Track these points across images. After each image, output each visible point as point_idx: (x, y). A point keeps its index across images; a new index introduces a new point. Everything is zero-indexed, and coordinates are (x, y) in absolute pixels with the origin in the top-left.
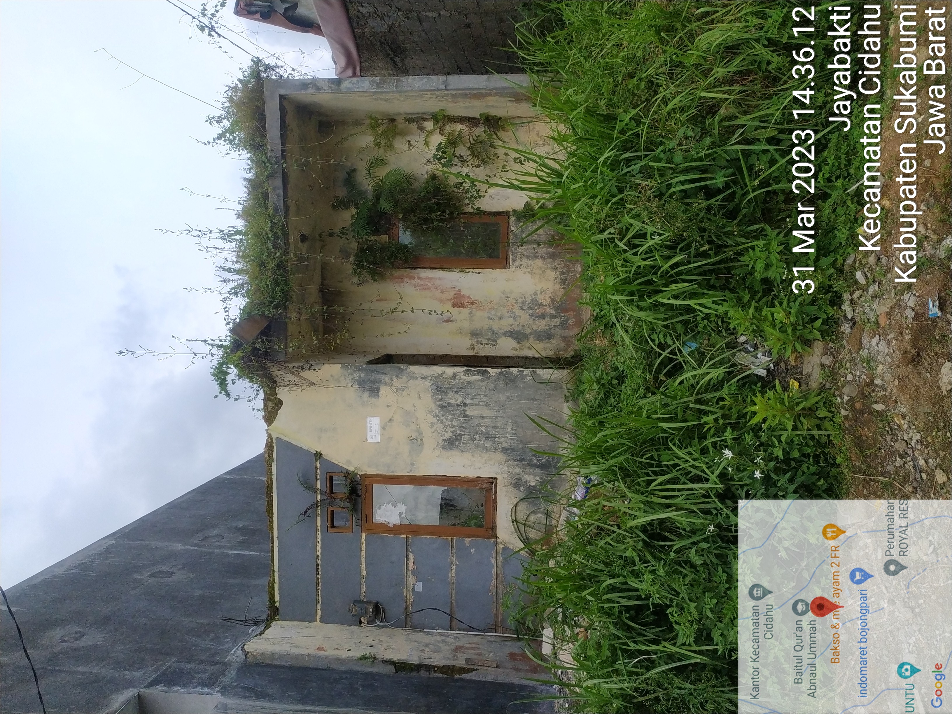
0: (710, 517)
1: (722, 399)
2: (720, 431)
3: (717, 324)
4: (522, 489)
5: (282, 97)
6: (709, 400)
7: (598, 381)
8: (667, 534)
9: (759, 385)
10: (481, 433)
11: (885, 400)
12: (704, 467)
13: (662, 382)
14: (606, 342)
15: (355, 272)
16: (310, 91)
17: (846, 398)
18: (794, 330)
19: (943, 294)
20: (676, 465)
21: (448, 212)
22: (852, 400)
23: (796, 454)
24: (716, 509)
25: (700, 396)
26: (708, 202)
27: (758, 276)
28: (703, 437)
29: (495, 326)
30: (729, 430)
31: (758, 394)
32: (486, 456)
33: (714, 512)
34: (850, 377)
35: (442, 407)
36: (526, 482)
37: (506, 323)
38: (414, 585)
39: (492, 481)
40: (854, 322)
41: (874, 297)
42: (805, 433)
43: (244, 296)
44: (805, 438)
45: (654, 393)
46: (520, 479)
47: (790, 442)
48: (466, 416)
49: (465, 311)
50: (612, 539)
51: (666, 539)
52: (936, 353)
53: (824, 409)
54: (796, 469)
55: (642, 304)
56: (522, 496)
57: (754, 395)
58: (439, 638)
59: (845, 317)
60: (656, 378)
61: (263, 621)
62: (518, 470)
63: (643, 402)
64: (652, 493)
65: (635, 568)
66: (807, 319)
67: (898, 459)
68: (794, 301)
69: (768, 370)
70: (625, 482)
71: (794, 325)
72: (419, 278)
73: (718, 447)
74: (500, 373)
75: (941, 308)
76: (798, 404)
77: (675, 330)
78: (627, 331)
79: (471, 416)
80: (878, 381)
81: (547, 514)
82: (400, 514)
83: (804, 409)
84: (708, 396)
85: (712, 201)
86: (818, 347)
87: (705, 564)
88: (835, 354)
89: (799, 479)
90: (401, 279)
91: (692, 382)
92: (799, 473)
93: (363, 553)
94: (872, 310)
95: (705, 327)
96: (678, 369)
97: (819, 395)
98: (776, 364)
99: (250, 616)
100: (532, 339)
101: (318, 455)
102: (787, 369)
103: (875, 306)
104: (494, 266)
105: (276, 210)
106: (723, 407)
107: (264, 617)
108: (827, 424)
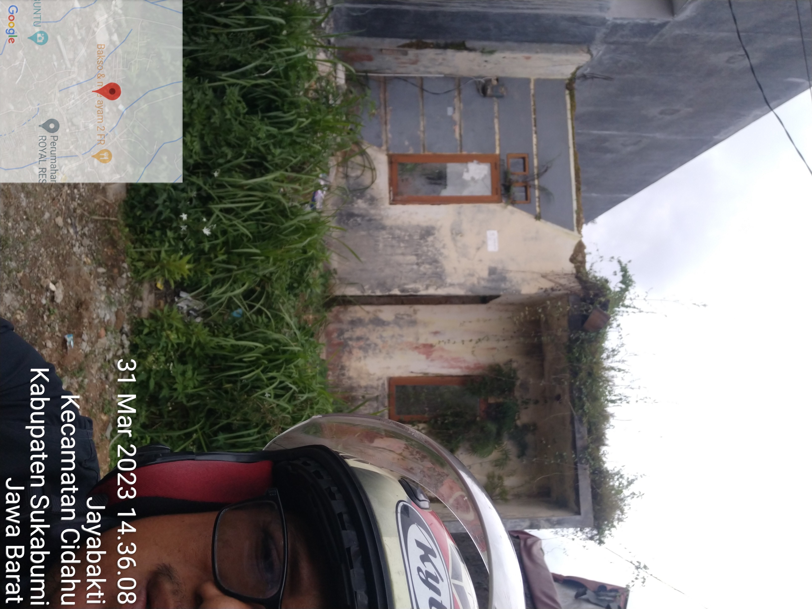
0: (217, 182)
1: (212, 273)
2: (213, 248)
3: (218, 331)
4: (368, 196)
5: (578, 513)
6: (221, 272)
7: (308, 285)
8: (249, 167)
9: (185, 285)
10: (403, 241)
11: (98, 276)
12: (224, 221)
13: (258, 285)
14: (305, 317)
15: (515, 371)
16: (555, 519)
17: (124, 276)
18: (162, 326)
19: (64, 350)
20: (245, 221)
21: (439, 422)
22: (120, 274)
23: (157, 233)
24: (213, 189)
25: (228, 275)
26: (229, 421)
27: (190, 367)
28: (225, 243)
29: (397, 330)
30: (206, 249)
31: (186, 277)
32: (399, 222)
33: (215, 187)
34: (122, 291)
35: (436, 261)
36: (365, 202)
37: (388, 332)
38: (454, 112)
39: (393, 202)
40: (122, 332)
41: (109, 350)
42: (153, 249)
43: (607, 349)
44: (152, 246)
45: (265, 276)
46: (370, 204)
47: (162, 242)
48: (417, 255)
49: (422, 341)
50: (291, 161)
51: (249, 163)
52: (66, 309)
53: (139, 268)
54: (156, 222)
55: (276, 344)
56: (369, 191)
57: (189, 276)
58: (431, 70)
59: (127, 336)
60: (263, 288)
61: (579, 78)
62: (372, 212)
63: (272, 269)
64: (262, 199)
65: (272, 141)
66: (154, 334)
67: (87, 233)
68: (163, 347)
69: (179, 297)
70: (284, 206)
71: (163, 329)
72: (461, 368)
73: (214, 235)
74: (390, 290)
75: (65, 341)
76: (158, 270)
77: (250, 326)
78: (288, 324)
79: (412, 255)
80: (104, 288)
81: (346, 176)
82: (468, 171)
83: (154, 267)
84: (222, 275)
85: (225, 422)
86: (145, 313)
87: (220, 147)
88: (133, 308)
89: (154, 215)
90: (478, 367)
91: (235, 286)
92: (154, 220)
93: (497, 137)
94: (110, 341)
95: (227, 328)
96: (247, 295)
97: (143, 278)
98: (173, 301)
99: (589, 81)
100: (367, 320)
101: (538, 217)
102: (165, 297)
103: (108, 343)
104: (400, 379)
105: (581, 421)
106: (212, 266)
107: (578, 81)
108: (136, 256)
